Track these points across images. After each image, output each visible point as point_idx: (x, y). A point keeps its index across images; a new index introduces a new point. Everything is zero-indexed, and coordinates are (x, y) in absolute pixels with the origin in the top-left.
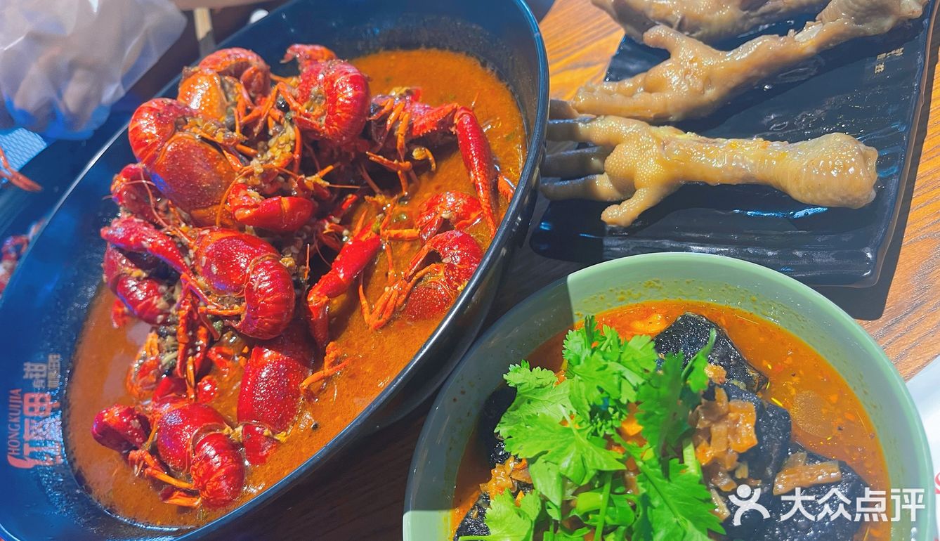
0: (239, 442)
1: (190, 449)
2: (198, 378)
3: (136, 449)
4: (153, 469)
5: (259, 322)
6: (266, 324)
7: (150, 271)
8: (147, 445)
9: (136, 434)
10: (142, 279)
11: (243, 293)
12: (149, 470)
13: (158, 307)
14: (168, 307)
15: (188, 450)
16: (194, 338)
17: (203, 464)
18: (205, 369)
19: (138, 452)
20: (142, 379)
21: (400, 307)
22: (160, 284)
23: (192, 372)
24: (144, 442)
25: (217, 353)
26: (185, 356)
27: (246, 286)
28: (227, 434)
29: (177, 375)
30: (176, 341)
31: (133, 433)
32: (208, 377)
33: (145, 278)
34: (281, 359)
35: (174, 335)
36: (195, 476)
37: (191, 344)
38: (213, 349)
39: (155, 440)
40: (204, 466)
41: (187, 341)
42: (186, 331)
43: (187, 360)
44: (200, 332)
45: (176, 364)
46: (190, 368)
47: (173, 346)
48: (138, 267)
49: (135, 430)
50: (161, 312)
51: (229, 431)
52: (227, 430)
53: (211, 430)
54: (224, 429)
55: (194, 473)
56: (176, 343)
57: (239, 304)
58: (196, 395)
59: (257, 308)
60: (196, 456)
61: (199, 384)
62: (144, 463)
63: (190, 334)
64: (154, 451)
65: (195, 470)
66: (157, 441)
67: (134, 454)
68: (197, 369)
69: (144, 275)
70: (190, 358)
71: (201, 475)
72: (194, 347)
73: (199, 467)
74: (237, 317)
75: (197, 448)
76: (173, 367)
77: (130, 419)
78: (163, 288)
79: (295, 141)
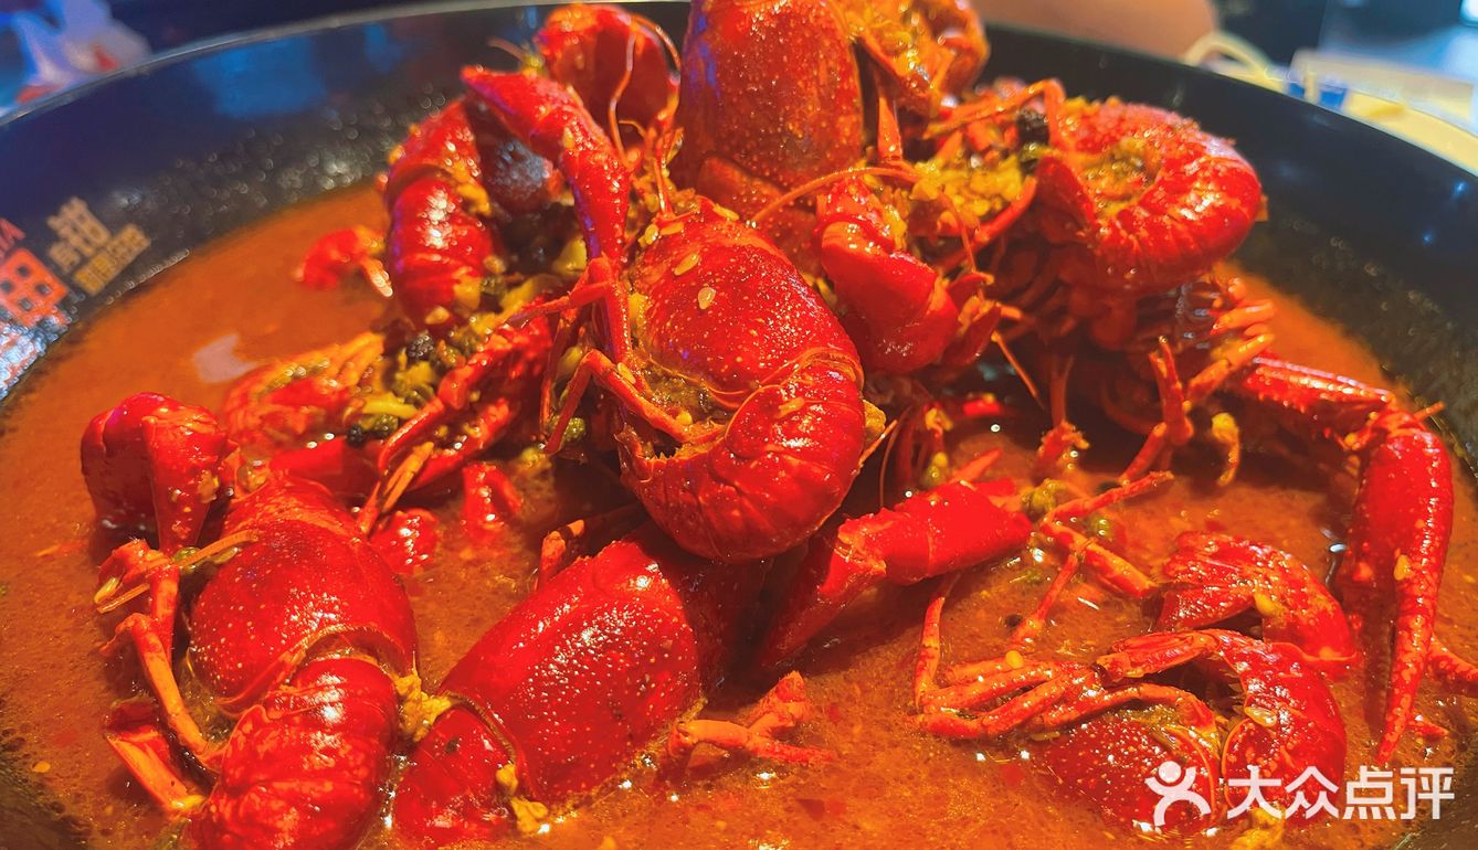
0: (413, 735)
1: (293, 659)
2: (408, 501)
3: (153, 544)
4: (155, 628)
5: (723, 495)
6: (736, 513)
7: (501, 211)
8: (190, 558)
9: (187, 510)
10: (473, 210)
11: (739, 399)
12: (144, 622)
13: (457, 288)
14: (475, 306)
15: (285, 657)
16: (471, 413)
17: (291, 724)
18: (435, 492)
19: (152, 555)
20: (277, 407)
21: (1043, 729)
22: (497, 252)
23: (409, 476)
24: (186, 544)
25: (486, 483)
26: (424, 433)
27: (761, 389)
28: (402, 692)
29: (375, 459)
30: (435, 387)
31: (182, 501)
32: (426, 515)
33: (480, 216)
34: (675, 620)
35: (442, 371)
36: (242, 740)
37: (455, 419)
38: (488, 467)
39: (219, 561)
40: (290, 733)
41: (456, 404)
42: (472, 385)
43: (421, 443)
44: (492, 409)
45: (390, 433)
46: (413, 465)
47: (420, 390)
48: (484, 182)
49: (195, 499)
50: (452, 304)
51: (411, 689)
52: (406, 683)
53: (372, 652)
54: (403, 675)
55: (248, 727)
56: (431, 390)
57: (699, 417)
58: (373, 530)
59: (751, 459)
60: (291, 690)
61: (399, 513)
62: (147, 594)
63: (475, 396)
64: (192, 586)
65: (258, 723)
66: (221, 566)
67: (139, 553)
68: (421, 480)
69: (485, 207)
70: (429, 446)
71: (262, 749)
72: (455, 431)
73: (274, 724)
74: (667, 441)
75: (307, 673)
76: (378, 434)
77: (206, 466)
78: (497, 264)
79: (1007, 205)
